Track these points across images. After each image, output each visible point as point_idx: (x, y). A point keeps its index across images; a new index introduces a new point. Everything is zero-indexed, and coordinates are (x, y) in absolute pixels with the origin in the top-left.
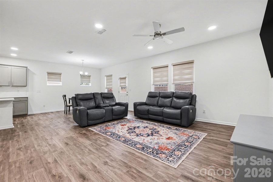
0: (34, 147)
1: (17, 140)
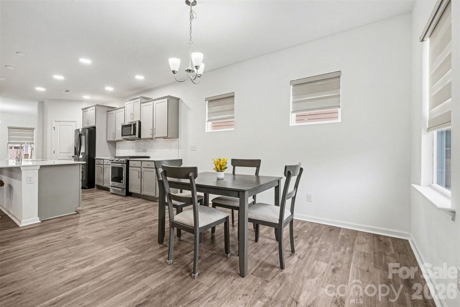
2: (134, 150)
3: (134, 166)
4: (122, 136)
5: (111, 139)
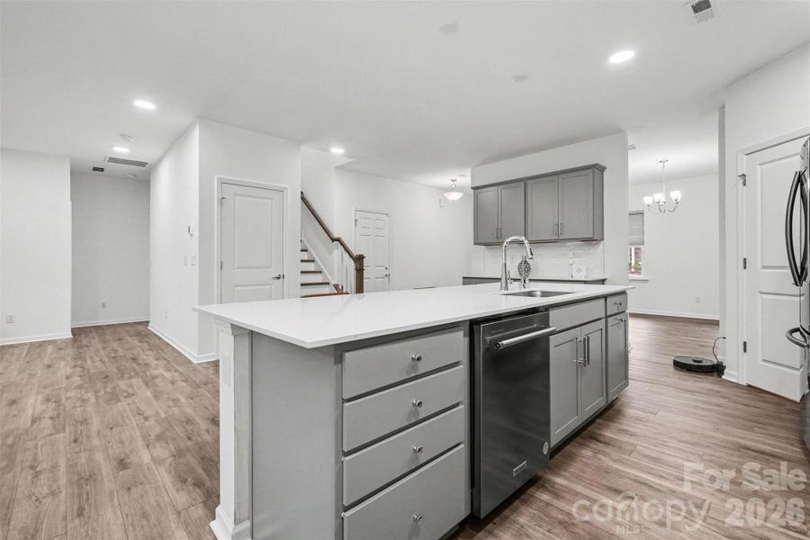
0: (97, 398)
1: (146, 419)
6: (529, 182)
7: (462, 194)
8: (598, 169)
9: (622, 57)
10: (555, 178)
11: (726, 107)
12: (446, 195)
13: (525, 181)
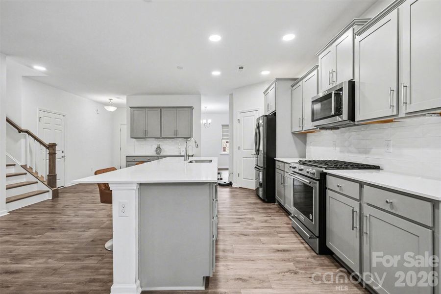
2: (338, 149)
3: (338, 189)
4: (313, 120)
5: (297, 129)
6: (163, 109)
7: (116, 108)
8: (191, 108)
9: (216, 73)
10: (175, 109)
11: (233, 95)
12: (105, 107)
13: (161, 108)
